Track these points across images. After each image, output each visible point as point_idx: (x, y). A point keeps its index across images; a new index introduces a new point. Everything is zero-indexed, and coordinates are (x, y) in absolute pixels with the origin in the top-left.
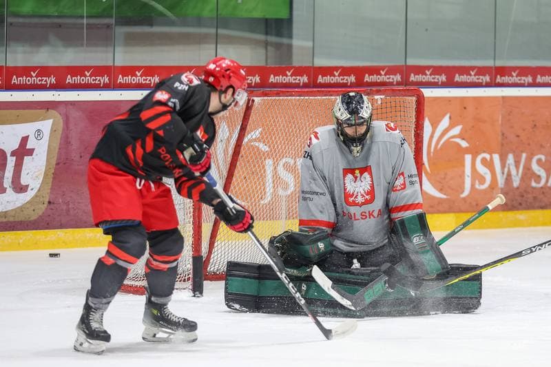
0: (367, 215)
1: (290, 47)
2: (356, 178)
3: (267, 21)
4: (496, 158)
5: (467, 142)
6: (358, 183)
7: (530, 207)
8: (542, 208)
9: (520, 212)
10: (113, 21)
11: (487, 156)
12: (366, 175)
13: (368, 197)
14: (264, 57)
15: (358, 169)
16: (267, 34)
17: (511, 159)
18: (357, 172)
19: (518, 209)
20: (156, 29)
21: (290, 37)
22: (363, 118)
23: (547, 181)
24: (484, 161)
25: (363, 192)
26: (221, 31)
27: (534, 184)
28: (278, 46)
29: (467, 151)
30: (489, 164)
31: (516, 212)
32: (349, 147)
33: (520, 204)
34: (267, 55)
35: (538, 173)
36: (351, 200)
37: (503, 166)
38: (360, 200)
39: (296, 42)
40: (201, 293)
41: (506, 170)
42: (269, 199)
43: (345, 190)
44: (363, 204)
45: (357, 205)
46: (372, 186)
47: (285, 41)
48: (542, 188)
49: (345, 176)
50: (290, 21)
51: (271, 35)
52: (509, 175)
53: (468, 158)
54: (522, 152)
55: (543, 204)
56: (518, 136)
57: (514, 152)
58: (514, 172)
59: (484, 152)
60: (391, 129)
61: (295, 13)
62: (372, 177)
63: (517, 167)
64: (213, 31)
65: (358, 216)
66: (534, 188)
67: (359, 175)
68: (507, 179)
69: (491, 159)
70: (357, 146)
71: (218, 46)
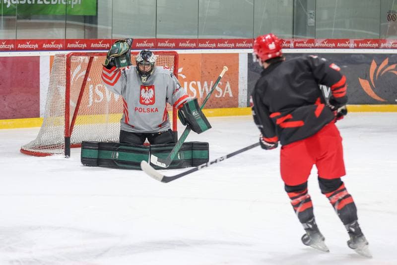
0: (150, 110)
1: (96, 29)
2: (146, 91)
3: (85, 17)
4: (199, 83)
5: (186, 76)
6: (147, 93)
7: (214, 107)
8: (221, 107)
9: (210, 109)
10: (16, 17)
11: (195, 83)
12: (151, 90)
13: (151, 101)
14: (83, 35)
15: (147, 86)
16: (85, 22)
17: (206, 84)
18: (147, 88)
19: (209, 108)
20: (32, 21)
21: (96, 23)
22: (149, 62)
23: (223, 94)
24: (193, 85)
25: (149, 98)
26: (68, 22)
27: (216, 96)
28: (91, 29)
29: (185, 80)
30: (195, 87)
31: (208, 110)
32: (140, 77)
33: (210, 106)
34: (85, 33)
35: (219, 91)
36: (143, 101)
37: (202, 87)
38: (147, 102)
39: (99, 26)
40: (69, 156)
41: (204, 89)
42: (91, 104)
43: (141, 96)
44: (148, 104)
45: (146, 104)
46: (154, 96)
47: (94, 26)
48: (220, 98)
49: (141, 89)
50: (96, 17)
51: (87, 23)
52: (205, 91)
53: (186, 83)
54: (211, 80)
55: (220, 106)
56: (209, 73)
57: (207, 80)
58: (207, 90)
59: (193, 80)
60: (166, 68)
61: (99, 13)
62: (154, 91)
63: (209, 88)
64: (64, 22)
65: (145, 110)
66: (217, 98)
67: (147, 89)
68: (204, 93)
69: (197, 84)
70: (144, 77)
71: (67, 29)
